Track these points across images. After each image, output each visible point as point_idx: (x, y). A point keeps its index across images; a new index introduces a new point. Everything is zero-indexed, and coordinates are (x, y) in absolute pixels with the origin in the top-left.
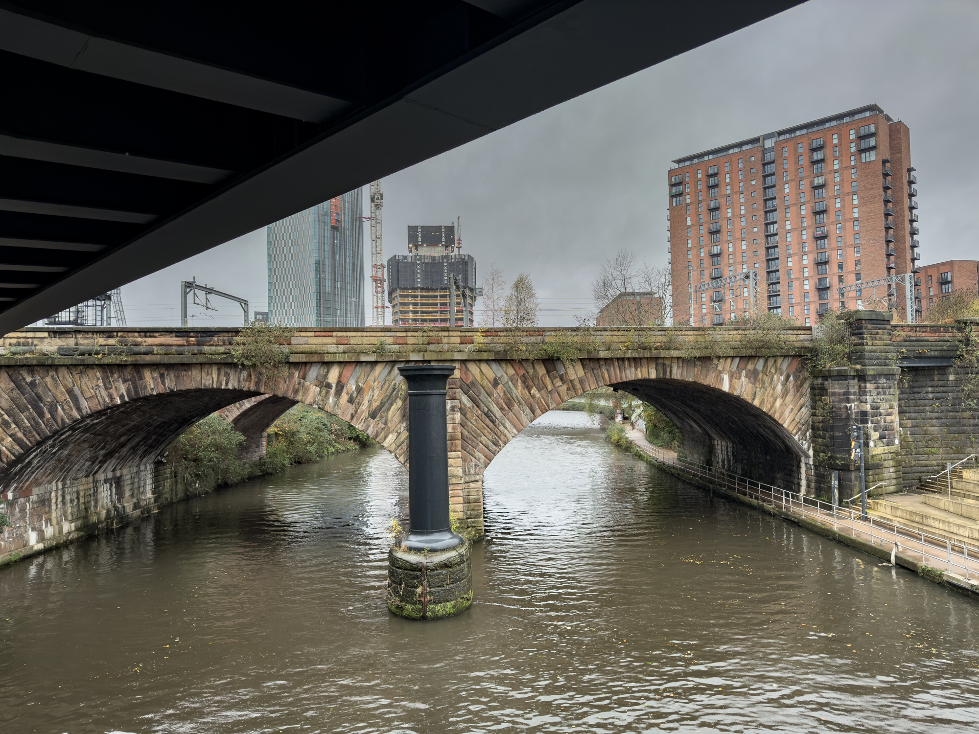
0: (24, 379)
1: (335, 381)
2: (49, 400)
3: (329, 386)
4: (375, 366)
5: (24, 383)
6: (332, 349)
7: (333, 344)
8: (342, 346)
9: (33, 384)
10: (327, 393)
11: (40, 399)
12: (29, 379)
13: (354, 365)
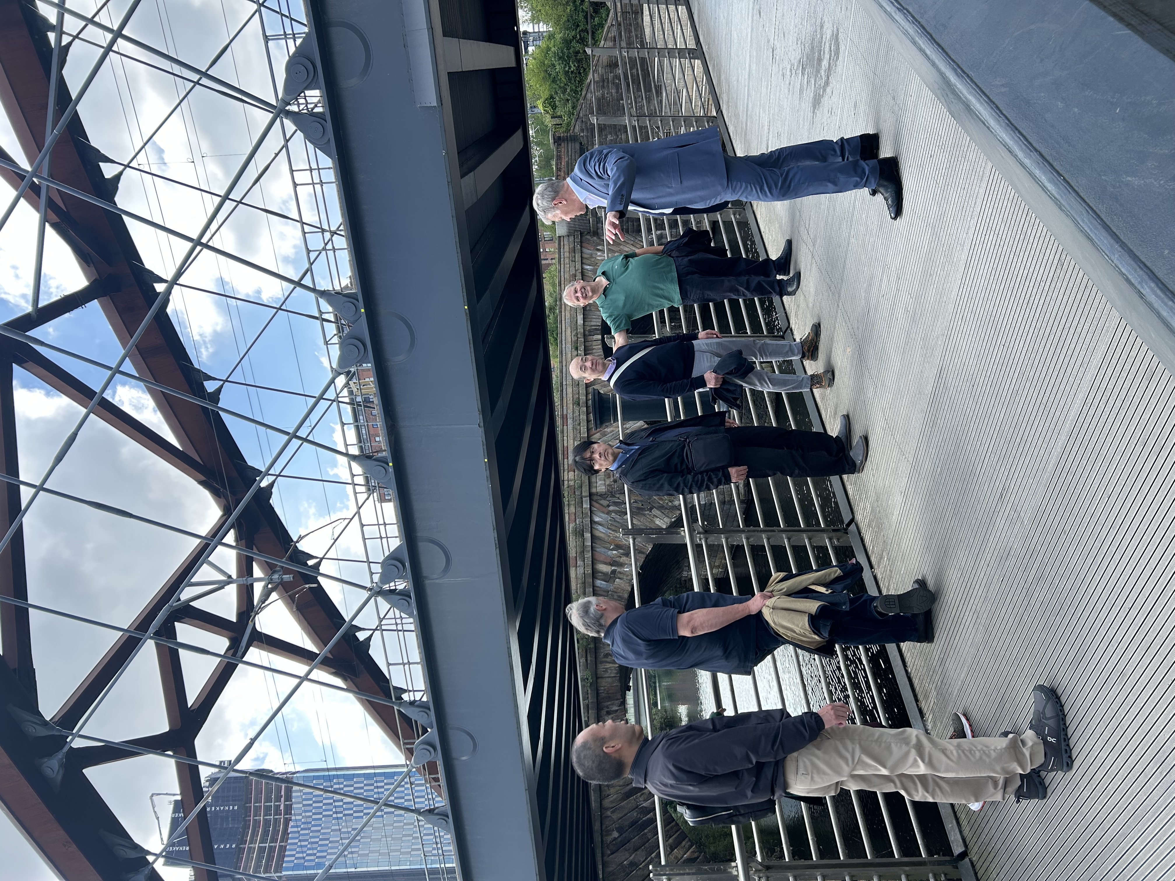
0: (615, 839)
1: (610, 567)
2: (635, 814)
3: (614, 572)
4: (595, 536)
5: (619, 839)
6: (580, 570)
7: (576, 570)
8: (578, 562)
9: (620, 830)
10: (620, 573)
11: (634, 823)
12: (615, 834)
13: (594, 552)
